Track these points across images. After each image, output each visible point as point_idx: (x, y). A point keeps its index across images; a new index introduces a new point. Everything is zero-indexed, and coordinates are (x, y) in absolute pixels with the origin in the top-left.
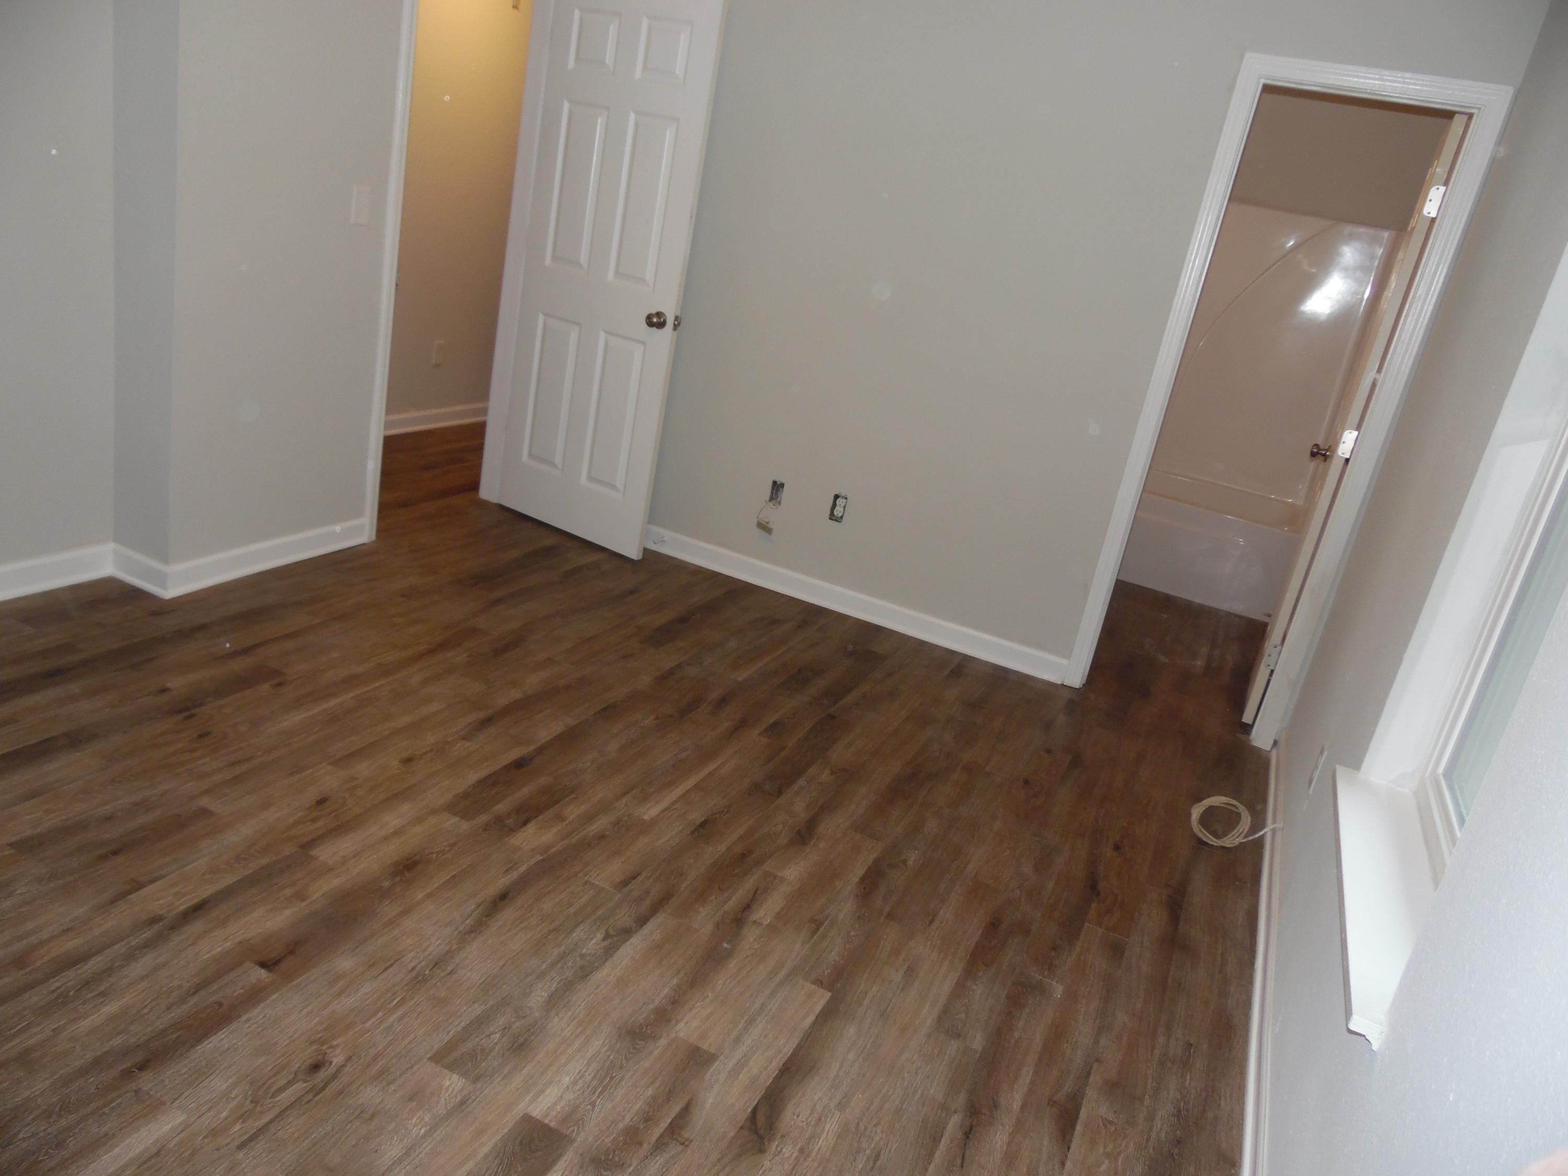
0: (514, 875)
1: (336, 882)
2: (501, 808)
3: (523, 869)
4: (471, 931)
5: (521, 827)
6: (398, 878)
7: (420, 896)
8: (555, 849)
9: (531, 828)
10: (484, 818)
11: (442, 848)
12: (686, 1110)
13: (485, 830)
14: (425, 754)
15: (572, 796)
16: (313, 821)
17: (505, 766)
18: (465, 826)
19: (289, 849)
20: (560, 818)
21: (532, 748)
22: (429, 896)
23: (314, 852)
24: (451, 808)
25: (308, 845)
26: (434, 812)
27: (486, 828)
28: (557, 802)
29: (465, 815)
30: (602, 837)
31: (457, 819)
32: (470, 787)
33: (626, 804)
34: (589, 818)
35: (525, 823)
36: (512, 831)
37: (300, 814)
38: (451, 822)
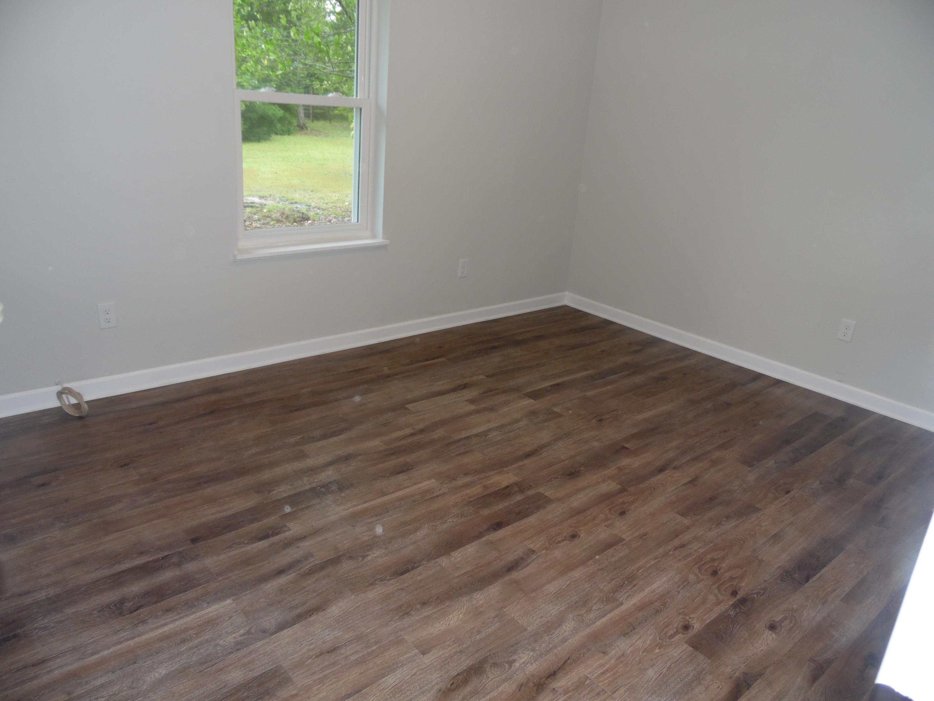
0: (521, 463)
1: (606, 472)
2: (519, 497)
3: (516, 465)
4: (545, 446)
5: (510, 485)
6: (577, 470)
7: (567, 462)
8: (495, 472)
9: (504, 484)
10: (530, 493)
11: (555, 480)
12: (484, 393)
13: (531, 486)
14: (563, 540)
15: (472, 499)
16: (624, 503)
17: (508, 525)
18: (541, 490)
19: (632, 489)
20: (486, 487)
21: (484, 539)
22: (563, 461)
23: (619, 487)
24: (549, 501)
25: (623, 490)
26: (558, 500)
27: (530, 487)
28: (483, 497)
29: (540, 496)
30: (466, 474)
31: (546, 494)
32: (535, 513)
33: (440, 490)
34: (467, 486)
35: (507, 487)
36: (516, 484)
37: (632, 507)
38: (549, 493)
